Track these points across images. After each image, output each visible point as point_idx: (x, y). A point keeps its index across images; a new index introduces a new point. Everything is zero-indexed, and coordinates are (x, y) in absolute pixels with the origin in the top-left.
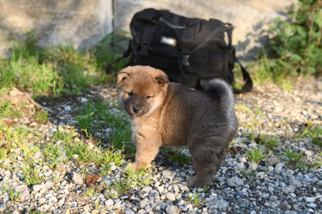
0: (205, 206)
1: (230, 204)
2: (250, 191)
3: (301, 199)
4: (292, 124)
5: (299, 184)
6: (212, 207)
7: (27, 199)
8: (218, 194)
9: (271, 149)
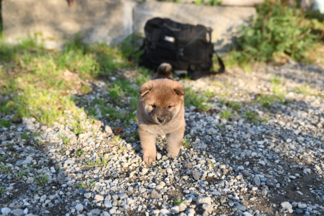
0: (192, 147)
1: (208, 146)
2: (221, 137)
3: (254, 142)
4: (251, 94)
5: (253, 133)
6: (196, 148)
7: (75, 143)
8: (200, 139)
9: (236, 110)
